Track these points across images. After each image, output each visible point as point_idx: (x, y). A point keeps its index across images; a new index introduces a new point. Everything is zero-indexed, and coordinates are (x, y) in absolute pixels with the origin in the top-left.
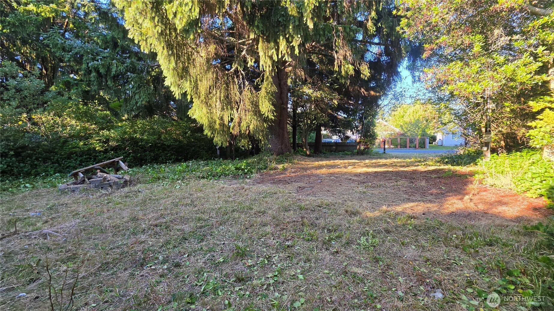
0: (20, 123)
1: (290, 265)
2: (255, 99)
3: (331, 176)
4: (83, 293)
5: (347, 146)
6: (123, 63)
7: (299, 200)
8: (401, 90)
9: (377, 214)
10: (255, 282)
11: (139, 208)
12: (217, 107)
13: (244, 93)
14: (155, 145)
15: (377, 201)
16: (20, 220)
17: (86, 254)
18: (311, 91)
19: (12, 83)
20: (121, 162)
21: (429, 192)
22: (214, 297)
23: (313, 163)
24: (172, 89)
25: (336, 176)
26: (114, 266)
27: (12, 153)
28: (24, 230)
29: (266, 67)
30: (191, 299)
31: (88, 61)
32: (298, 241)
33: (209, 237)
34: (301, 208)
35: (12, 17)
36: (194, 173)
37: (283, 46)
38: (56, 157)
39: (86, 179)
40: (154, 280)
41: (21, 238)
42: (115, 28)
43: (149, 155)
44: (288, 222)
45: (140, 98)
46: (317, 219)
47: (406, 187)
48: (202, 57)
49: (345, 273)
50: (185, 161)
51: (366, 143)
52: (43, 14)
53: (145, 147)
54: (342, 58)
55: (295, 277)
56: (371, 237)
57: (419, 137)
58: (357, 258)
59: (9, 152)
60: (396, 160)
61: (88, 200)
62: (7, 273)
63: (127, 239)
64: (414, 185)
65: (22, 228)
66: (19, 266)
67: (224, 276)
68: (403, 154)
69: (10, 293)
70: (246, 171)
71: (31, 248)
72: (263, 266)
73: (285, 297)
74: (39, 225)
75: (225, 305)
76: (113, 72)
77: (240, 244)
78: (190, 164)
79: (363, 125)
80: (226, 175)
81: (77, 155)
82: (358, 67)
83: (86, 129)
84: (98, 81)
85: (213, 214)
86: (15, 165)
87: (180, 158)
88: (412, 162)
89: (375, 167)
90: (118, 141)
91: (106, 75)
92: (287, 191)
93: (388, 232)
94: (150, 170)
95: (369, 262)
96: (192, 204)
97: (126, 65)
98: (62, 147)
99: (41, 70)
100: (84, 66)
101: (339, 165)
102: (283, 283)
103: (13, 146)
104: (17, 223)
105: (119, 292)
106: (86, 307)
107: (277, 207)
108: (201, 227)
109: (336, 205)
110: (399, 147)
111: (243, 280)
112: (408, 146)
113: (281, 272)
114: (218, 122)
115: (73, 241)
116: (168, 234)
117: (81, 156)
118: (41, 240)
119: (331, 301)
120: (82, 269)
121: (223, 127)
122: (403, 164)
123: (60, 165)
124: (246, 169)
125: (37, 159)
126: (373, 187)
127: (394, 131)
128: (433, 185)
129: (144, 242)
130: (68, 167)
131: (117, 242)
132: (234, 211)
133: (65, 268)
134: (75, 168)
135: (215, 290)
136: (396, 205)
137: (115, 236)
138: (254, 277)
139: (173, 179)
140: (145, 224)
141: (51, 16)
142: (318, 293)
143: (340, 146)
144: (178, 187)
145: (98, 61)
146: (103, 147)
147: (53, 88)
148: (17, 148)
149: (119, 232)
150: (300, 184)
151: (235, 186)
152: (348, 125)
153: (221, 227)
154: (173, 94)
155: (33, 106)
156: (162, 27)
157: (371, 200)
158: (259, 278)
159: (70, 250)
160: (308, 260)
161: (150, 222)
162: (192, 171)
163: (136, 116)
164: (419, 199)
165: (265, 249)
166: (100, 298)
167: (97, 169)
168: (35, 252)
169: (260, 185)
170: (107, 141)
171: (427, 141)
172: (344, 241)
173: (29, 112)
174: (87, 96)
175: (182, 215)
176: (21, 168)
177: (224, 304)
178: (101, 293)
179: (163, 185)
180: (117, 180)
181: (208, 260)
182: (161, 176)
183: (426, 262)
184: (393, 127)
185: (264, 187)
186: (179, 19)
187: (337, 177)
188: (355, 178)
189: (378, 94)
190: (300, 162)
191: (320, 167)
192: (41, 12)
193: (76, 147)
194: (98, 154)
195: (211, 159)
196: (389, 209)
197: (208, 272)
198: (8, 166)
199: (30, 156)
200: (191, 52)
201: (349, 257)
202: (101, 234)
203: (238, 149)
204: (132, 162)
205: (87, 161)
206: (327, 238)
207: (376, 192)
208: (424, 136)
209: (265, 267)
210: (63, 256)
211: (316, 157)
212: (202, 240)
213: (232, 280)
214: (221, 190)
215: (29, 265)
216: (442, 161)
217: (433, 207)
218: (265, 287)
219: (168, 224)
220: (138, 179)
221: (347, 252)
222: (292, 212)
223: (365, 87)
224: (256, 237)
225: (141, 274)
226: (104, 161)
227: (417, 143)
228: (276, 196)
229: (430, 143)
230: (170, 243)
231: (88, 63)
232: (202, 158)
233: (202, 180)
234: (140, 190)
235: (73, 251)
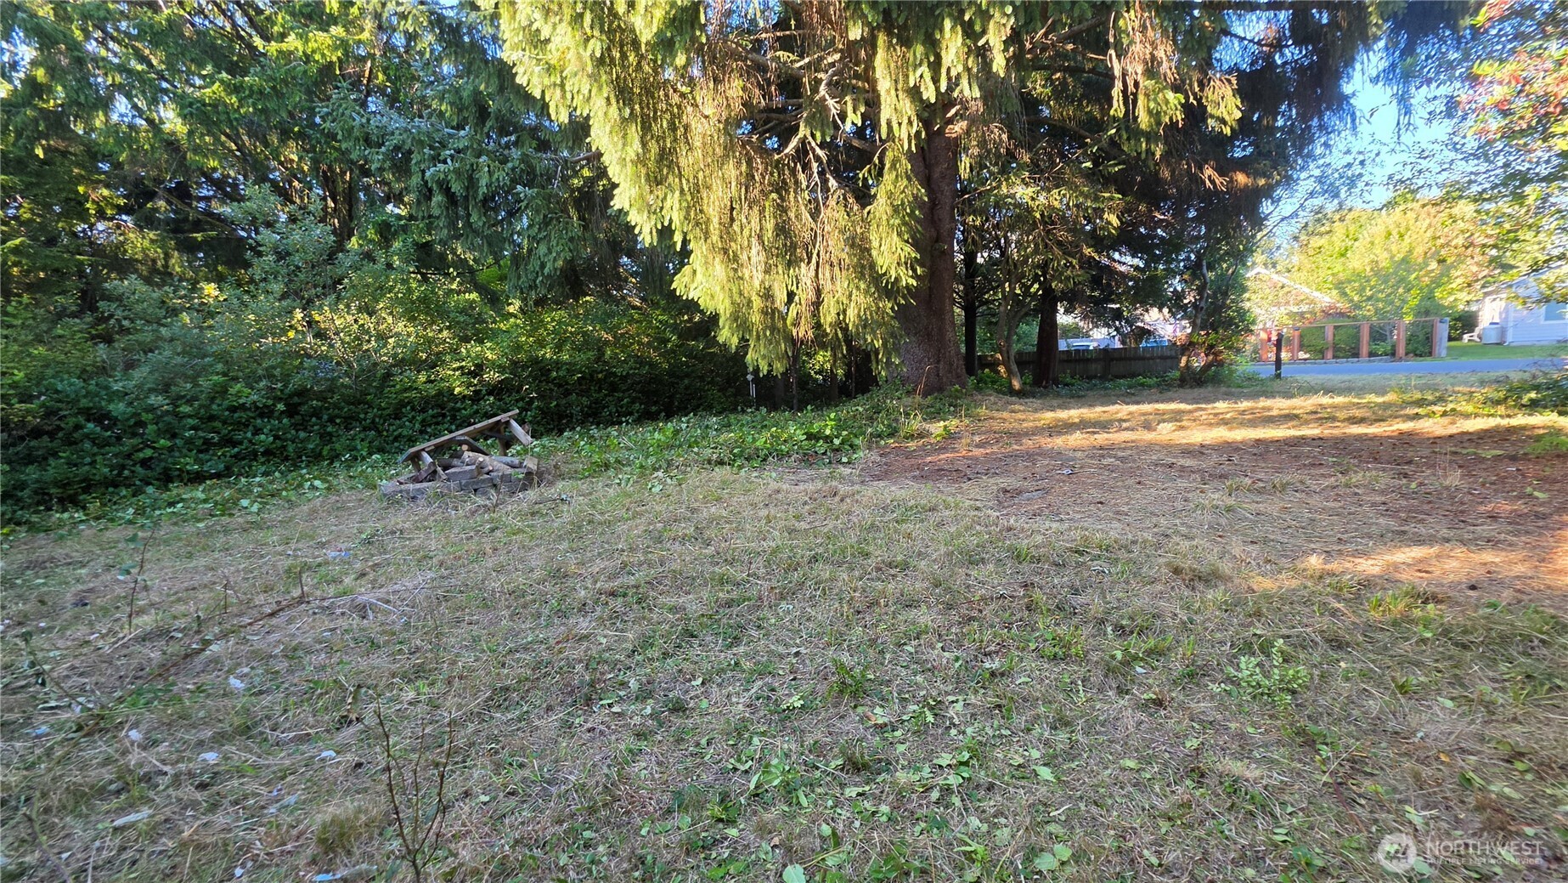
0: (291, 334)
1: (1003, 732)
2: (859, 231)
3: (1103, 456)
4: (457, 763)
5: (1143, 359)
6: (504, 161)
7: (1010, 529)
8: (1349, 159)
9: (1288, 582)
10: (902, 777)
11: (564, 545)
12: (754, 260)
13: (825, 214)
14: (592, 376)
15: (1279, 538)
16: (310, 568)
17: (454, 663)
18: (1030, 191)
19: (267, 237)
20: (514, 423)
21: (1482, 508)
22: (786, 809)
23: (1037, 415)
24: (634, 218)
25: (1120, 454)
26: (522, 698)
27: (281, 407)
28: (318, 593)
29: (900, 124)
30: (726, 809)
31: (423, 167)
32: (1021, 660)
33: (753, 633)
34: (1018, 556)
35: (256, 74)
36: (696, 450)
37: (952, 51)
38: (370, 415)
39: (439, 469)
40: (622, 747)
41: (315, 613)
42: (479, 67)
43: (578, 403)
44: (983, 598)
45: (550, 252)
46: (1076, 592)
47: (1383, 492)
48: (706, 117)
49: (1200, 776)
50: (668, 417)
51: (1211, 347)
52: (317, 57)
53: (567, 384)
54: (1140, 69)
55: (1024, 772)
56: (1277, 660)
57: (1408, 319)
58: (1233, 725)
59: (274, 405)
60: (1326, 400)
61: (447, 520)
62: (293, 699)
63: (546, 626)
64: (1413, 485)
65: (316, 587)
66: (316, 683)
67: (810, 751)
68: (1346, 377)
69: (303, 748)
70: (837, 442)
71: (337, 638)
72: (921, 731)
73: (1003, 834)
74: (347, 580)
75: (823, 839)
76: (483, 190)
77: (845, 658)
78: (684, 426)
79: (1201, 290)
80: (781, 456)
81: (413, 409)
82: (1195, 94)
83: (430, 341)
84: (448, 216)
85: (759, 566)
86: (289, 436)
87: (654, 409)
88: (1386, 406)
89: (1253, 423)
90: (502, 369)
91: (466, 198)
92: (968, 503)
93: (1337, 644)
94: (582, 443)
95: (1279, 742)
96: (699, 536)
97: (510, 165)
98: (381, 389)
99: (324, 199)
100: (415, 180)
101: (1125, 421)
102: (990, 787)
103: (282, 391)
104: (304, 576)
105: (541, 769)
106: (467, 801)
107: (943, 549)
108: (729, 604)
109: (1136, 548)
110: (1329, 354)
111: (865, 766)
112: (1365, 350)
113: (979, 752)
114: (757, 303)
115: (423, 627)
116: (644, 618)
117: (423, 411)
118: (356, 621)
119: (1160, 865)
120: (451, 701)
121: (773, 318)
122: (1358, 413)
123: (379, 432)
124: (837, 437)
125: (331, 420)
126: (1260, 492)
127: (1312, 302)
128: (1493, 483)
129: (586, 637)
130: (396, 439)
131: (523, 635)
132: (815, 559)
133: (412, 695)
134: (412, 441)
135: (788, 790)
136: (1358, 553)
137: (515, 618)
138: (897, 762)
139: (642, 467)
140: (586, 588)
141: (334, 59)
142: (1112, 832)
143: (1121, 359)
144: (656, 490)
145: (445, 162)
146: (470, 385)
147: (354, 243)
148: (291, 396)
149: (525, 606)
150: (1003, 482)
151: (811, 487)
152: (1149, 292)
153: (784, 605)
154: (636, 231)
155: (314, 291)
156: (601, 41)
157: (1258, 533)
158: (912, 766)
159: (418, 649)
160: (1061, 722)
161: (598, 585)
162: (690, 446)
163: (540, 302)
164: (1444, 532)
165: (919, 678)
166: (498, 781)
167: (461, 443)
168: (345, 649)
169: (882, 484)
170: (479, 369)
171: (1442, 330)
172: (1178, 668)
173: (307, 305)
174: (428, 259)
175: (676, 566)
176: (302, 441)
177: (821, 837)
178: (498, 767)
179: (619, 484)
180: (509, 471)
181: (758, 699)
182: (612, 460)
183: (1508, 761)
184: (1307, 290)
185: (893, 488)
186: (642, 12)
187: (1123, 460)
188: (1188, 462)
189: (1262, 182)
190: (996, 414)
191: (1068, 427)
192: (314, 52)
193: (410, 389)
194: (459, 405)
195: (734, 410)
196: (1334, 566)
197: (763, 734)
198: (276, 437)
199: (316, 413)
200: (679, 107)
201: (1201, 722)
202: (485, 611)
203: (805, 380)
204: (538, 423)
205: (437, 424)
206: (1119, 655)
207: (1272, 506)
208: (1427, 313)
209: (926, 732)
210: (405, 663)
211: (1043, 396)
212: (736, 640)
213: (833, 765)
214: (771, 499)
215: (335, 681)
216: (1512, 396)
217: (1509, 563)
218: (935, 795)
219: (641, 590)
220: (556, 467)
221: (1193, 705)
222: (991, 567)
223: (1215, 160)
224: (889, 639)
225: (589, 725)
226: (475, 423)
227: (1399, 337)
228: (934, 518)
229: (1450, 339)
230: (652, 645)
231: (423, 172)
232: (709, 409)
233: (717, 469)
234: (564, 497)
235: (426, 651)
